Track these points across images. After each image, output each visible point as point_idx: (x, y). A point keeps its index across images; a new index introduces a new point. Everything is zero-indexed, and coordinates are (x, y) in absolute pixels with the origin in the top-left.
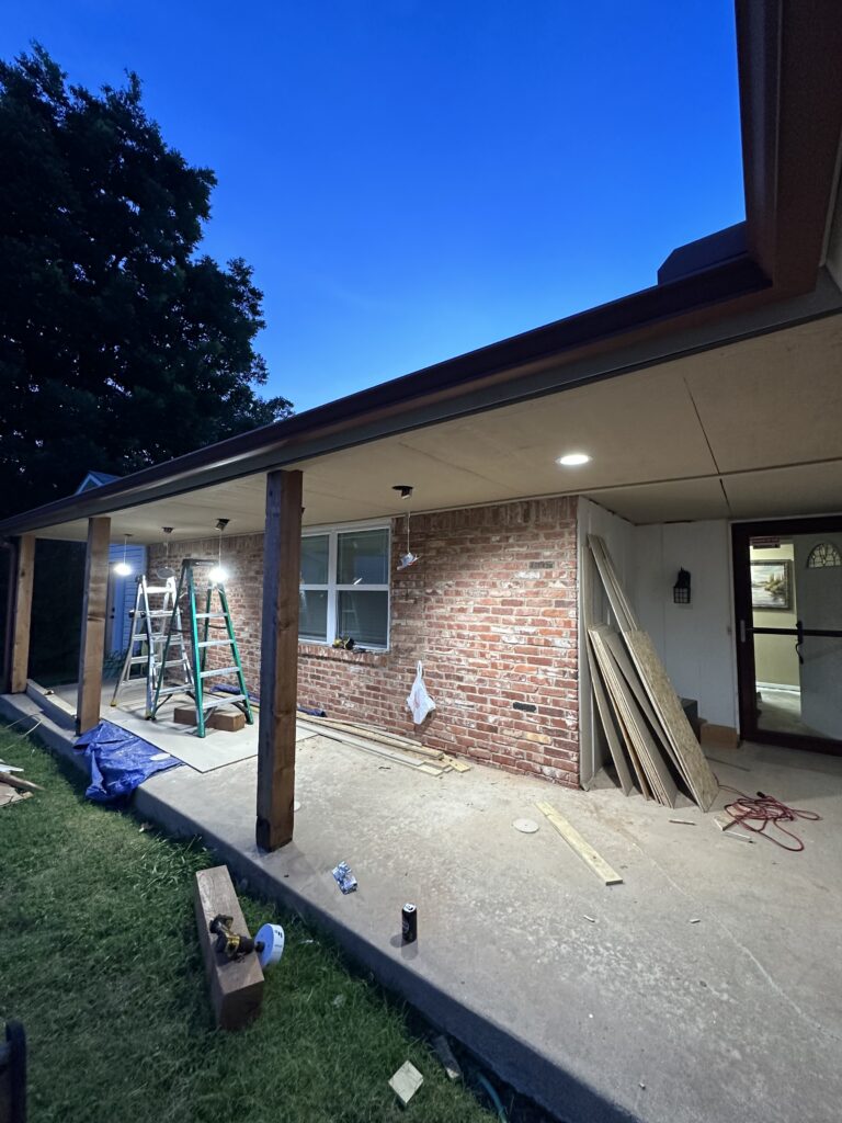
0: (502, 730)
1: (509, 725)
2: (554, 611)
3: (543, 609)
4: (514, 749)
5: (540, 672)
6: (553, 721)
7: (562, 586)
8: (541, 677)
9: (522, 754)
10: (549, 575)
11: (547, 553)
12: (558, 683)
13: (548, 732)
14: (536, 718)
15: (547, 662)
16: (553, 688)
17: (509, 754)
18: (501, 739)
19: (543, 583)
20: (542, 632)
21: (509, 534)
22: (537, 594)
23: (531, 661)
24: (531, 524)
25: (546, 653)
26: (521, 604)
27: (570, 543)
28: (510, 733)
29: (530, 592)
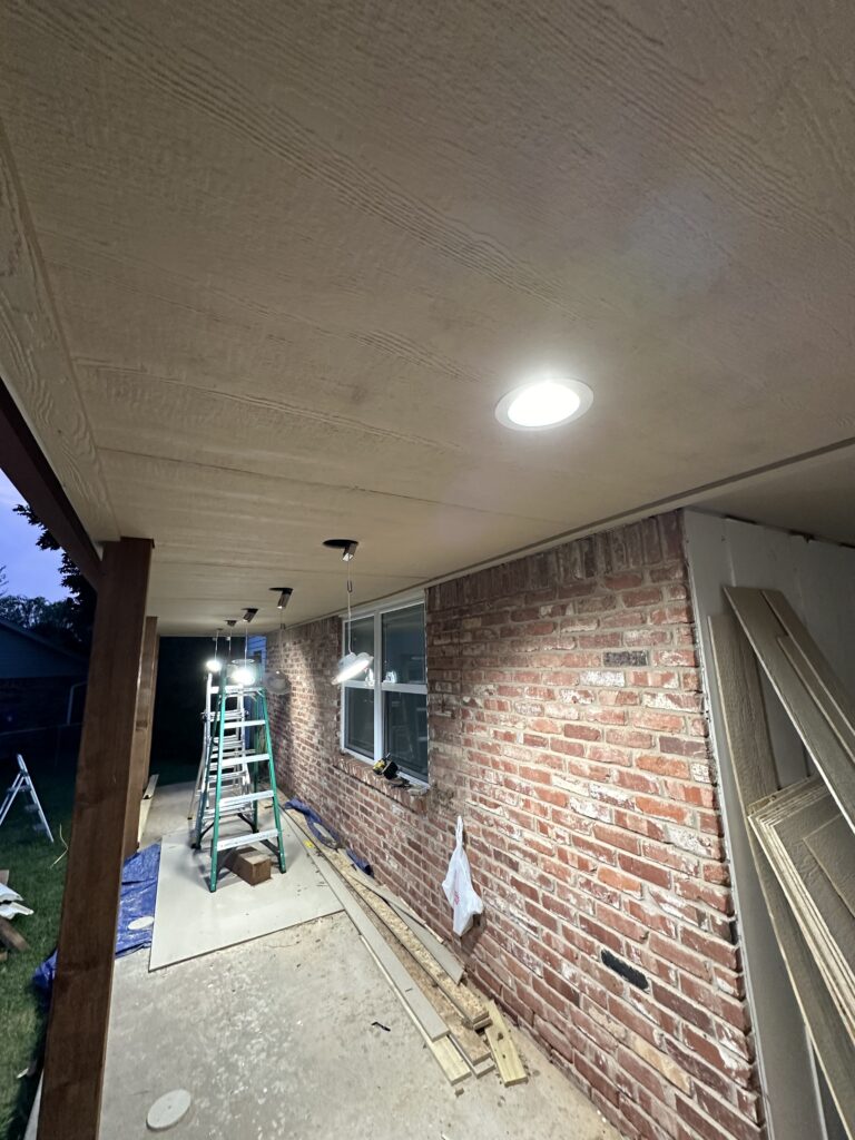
0: (587, 1007)
1: (599, 998)
2: (660, 761)
3: (637, 754)
4: (612, 1063)
5: (648, 896)
6: (689, 1034)
7: (670, 705)
8: (650, 909)
9: (629, 1085)
10: (641, 680)
11: (634, 635)
12: (688, 938)
14: (650, 1007)
15: (660, 879)
16: (679, 946)
17: (603, 1068)
18: (586, 1025)
19: (631, 696)
20: (645, 805)
21: (564, 601)
22: (624, 718)
23: (628, 865)
24: (599, 578)
25: (655, 854)
26: (596, 736)
27: (676, 612)
28: (602, 1019)
29: (610, 714)
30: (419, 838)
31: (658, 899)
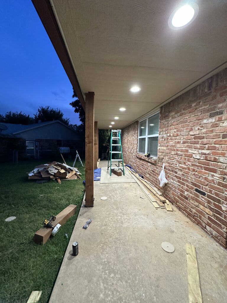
0: (189, 200)
1: (193, 199)
2: (221, 141)
3: (215, 140)
4: (194, 211)
5: (210, 175)
6: (214, 204)
8: (210, 178)
9: (197, 214)
10: (220, 119)
11: (221, 105)
12: (219, 184)
13: (211, 209)
14: (205, 199)
15: (215, 171)
16: (216, 186)
17: (191, 212)
18: (189, 203)
20: (213, 153)
21: (200, 100)
22: (212, 131)
23: (206, 169)
25: (214, 165)
26: (203, 138)
28: (193, 202)
29: (208, 131)
30: (154, 169)
31: (213, 176)
